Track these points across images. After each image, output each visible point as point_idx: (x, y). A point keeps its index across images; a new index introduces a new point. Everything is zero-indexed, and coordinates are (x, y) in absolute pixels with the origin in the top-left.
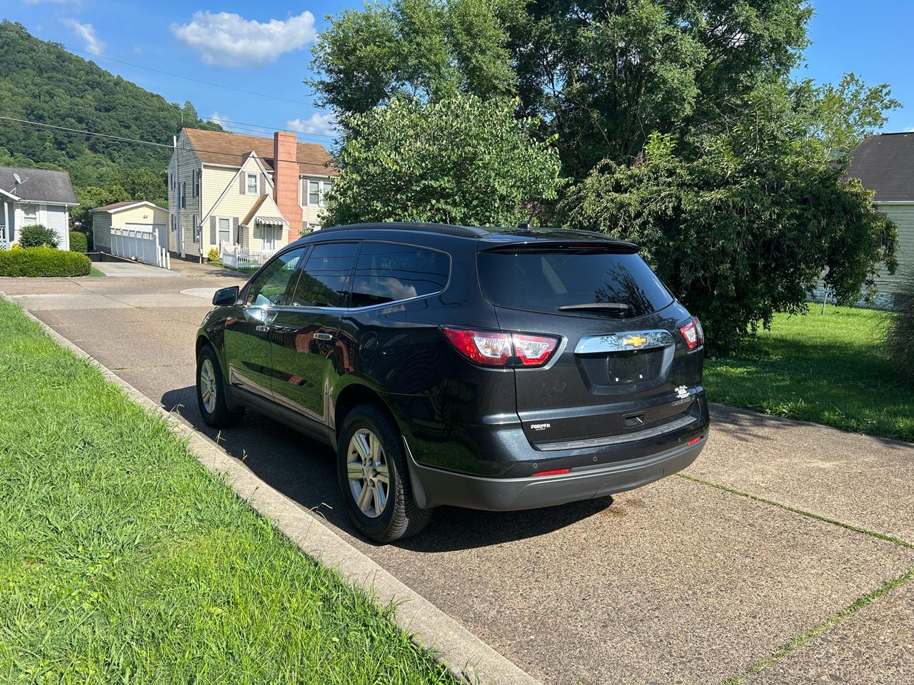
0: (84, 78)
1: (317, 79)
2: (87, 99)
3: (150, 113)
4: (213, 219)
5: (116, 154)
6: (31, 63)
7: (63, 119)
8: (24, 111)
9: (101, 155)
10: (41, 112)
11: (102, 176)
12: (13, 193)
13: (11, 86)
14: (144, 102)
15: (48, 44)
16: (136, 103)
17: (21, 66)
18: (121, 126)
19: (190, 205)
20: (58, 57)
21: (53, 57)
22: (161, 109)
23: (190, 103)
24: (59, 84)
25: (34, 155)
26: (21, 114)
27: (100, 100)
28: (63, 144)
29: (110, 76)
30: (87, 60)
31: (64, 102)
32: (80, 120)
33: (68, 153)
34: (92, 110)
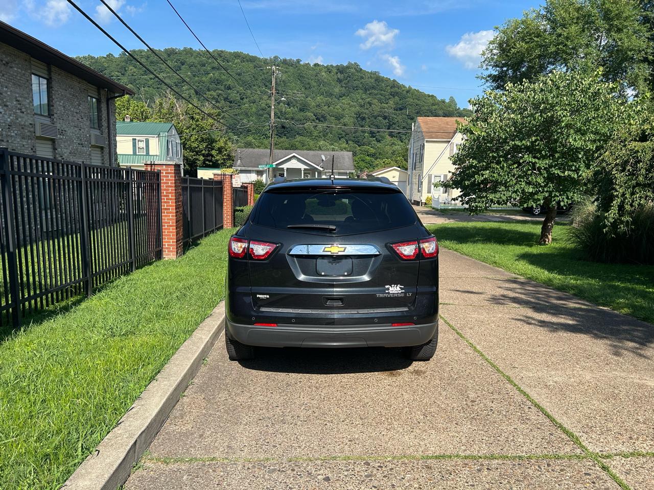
0: (389, 91)
1: (487, 73)
2: (390, 103)
3: (427, 108)
4: (430, 177)
5: (404, 137)
6: (361, 86)
7: (375, 118)
8: (355, 116)
9: (395, 139)
10: (364, 115)
11: (394, 151)
12: (321, 167)
13: (350, 101)
14: (424, 101)
15: (371, 73)
16: (418, 102)
17: (355, 89)
18: (408, 118)
19: (418, 168)
20: (376, 80)
21: (373, 81)
22: (433, 104)
23: (452, 97)
24: (375, 96)
25: (359, 142)
26: (353, 117)
27: (398, 103)
28: (375, 133)
29: (404, 86)
30: (392, 79)
31: (376, 107)
32: (385, 118)
33: (376, 139)
34: (392, 111)
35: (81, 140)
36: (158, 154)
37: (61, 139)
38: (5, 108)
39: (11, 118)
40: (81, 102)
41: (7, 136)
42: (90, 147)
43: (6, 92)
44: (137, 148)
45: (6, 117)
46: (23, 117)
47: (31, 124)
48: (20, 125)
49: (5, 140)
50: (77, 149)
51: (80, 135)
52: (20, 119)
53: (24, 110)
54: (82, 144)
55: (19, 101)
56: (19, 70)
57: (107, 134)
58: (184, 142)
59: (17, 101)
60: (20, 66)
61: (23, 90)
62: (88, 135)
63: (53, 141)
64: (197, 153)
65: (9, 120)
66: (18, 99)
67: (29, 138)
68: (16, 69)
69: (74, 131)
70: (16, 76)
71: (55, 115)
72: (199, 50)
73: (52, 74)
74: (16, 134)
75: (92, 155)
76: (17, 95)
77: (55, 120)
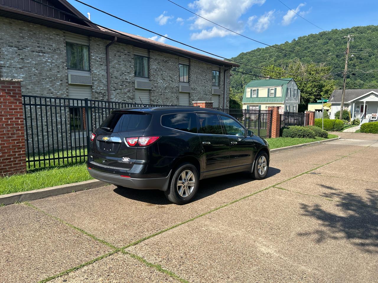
35: (205, 92)
36: (281, 96)
37: (194, 92)
38: (164, 81)
39: (167, 84)
40: (207, 74)
41: (164, 92)
42: (211, 95)
43: (165, 74)
44: (270, 93)
45: (164, 84)
46: (173, 84)
47: (177, 87)
48: (171, 87)
49: (163, 94)
50: (203, 97)
51: (206, 90)
52: (171, 85)
53: (173, 81)
54: (206, 94)
55: (171, 77)
56: (172, 63)
57: (223, 88)
58: (302, 88)
59: (170, 77)
60: (173, 61)
61: (174, 72)
62: (210, 90)
63: (189, 93)
64: (311, 94)
65: (165, 86)
66: (171, 76)
67: (176, 93)
68: (170, 63)
69: (201, 88)
70: (170, 66)
71: (191, 82)
72: (342, 29)
73: (191, 63)
74: (169, 92)
75: (212, 99)
76: (170, 75)
77: (191, 84)
